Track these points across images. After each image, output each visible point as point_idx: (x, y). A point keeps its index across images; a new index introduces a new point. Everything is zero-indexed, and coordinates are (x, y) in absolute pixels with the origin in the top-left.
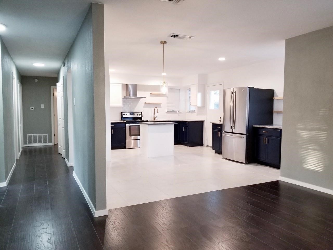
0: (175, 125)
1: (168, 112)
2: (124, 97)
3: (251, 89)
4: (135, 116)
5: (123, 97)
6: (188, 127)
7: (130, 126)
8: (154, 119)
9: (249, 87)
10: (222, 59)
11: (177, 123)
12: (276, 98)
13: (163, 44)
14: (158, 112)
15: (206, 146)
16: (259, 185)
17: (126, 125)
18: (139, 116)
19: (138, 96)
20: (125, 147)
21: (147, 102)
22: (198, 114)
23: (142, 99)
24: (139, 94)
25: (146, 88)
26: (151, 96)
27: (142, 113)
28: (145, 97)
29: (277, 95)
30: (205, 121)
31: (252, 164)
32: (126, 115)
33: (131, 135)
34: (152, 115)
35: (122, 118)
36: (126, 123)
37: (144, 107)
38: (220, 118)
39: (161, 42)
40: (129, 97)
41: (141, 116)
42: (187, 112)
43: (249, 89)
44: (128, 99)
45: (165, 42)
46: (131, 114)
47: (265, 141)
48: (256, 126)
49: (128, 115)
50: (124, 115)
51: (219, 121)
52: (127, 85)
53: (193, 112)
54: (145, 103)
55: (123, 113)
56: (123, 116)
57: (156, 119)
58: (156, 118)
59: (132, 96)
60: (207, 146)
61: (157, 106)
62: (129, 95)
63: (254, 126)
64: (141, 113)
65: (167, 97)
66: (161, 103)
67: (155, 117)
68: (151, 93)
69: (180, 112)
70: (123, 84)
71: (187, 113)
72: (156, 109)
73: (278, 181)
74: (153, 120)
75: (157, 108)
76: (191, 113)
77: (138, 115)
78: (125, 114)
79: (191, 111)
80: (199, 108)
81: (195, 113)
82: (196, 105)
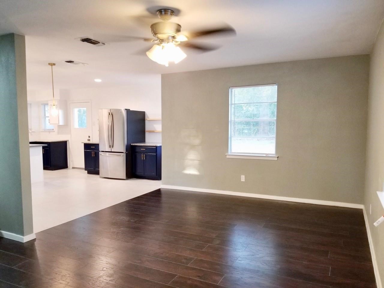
0: (43, 147)
3: (128, 111)
6: (49, 148)
9: (126, 109)
11: (46, 145)
12: (148, 119)
13: (52, 65)
15: (71, 167)
16: (129, 201)
22: (58, 133)
29: (148, 117)
30: (68, 140)
31: (131, 179)
38: (88, 137)
39: (49, 64)
42: (41, 130)
43: (126, 110)
45: (54, 64)
47: (143, 157)
48: (134, 144)
51: (88, 140)
60: (72, 168)
63: (132, 144)
71: (42, 132)
73: (160, 189)
79: (48, 130)
80: (59, 127)
81: (54, 131)
82: (58, 123)
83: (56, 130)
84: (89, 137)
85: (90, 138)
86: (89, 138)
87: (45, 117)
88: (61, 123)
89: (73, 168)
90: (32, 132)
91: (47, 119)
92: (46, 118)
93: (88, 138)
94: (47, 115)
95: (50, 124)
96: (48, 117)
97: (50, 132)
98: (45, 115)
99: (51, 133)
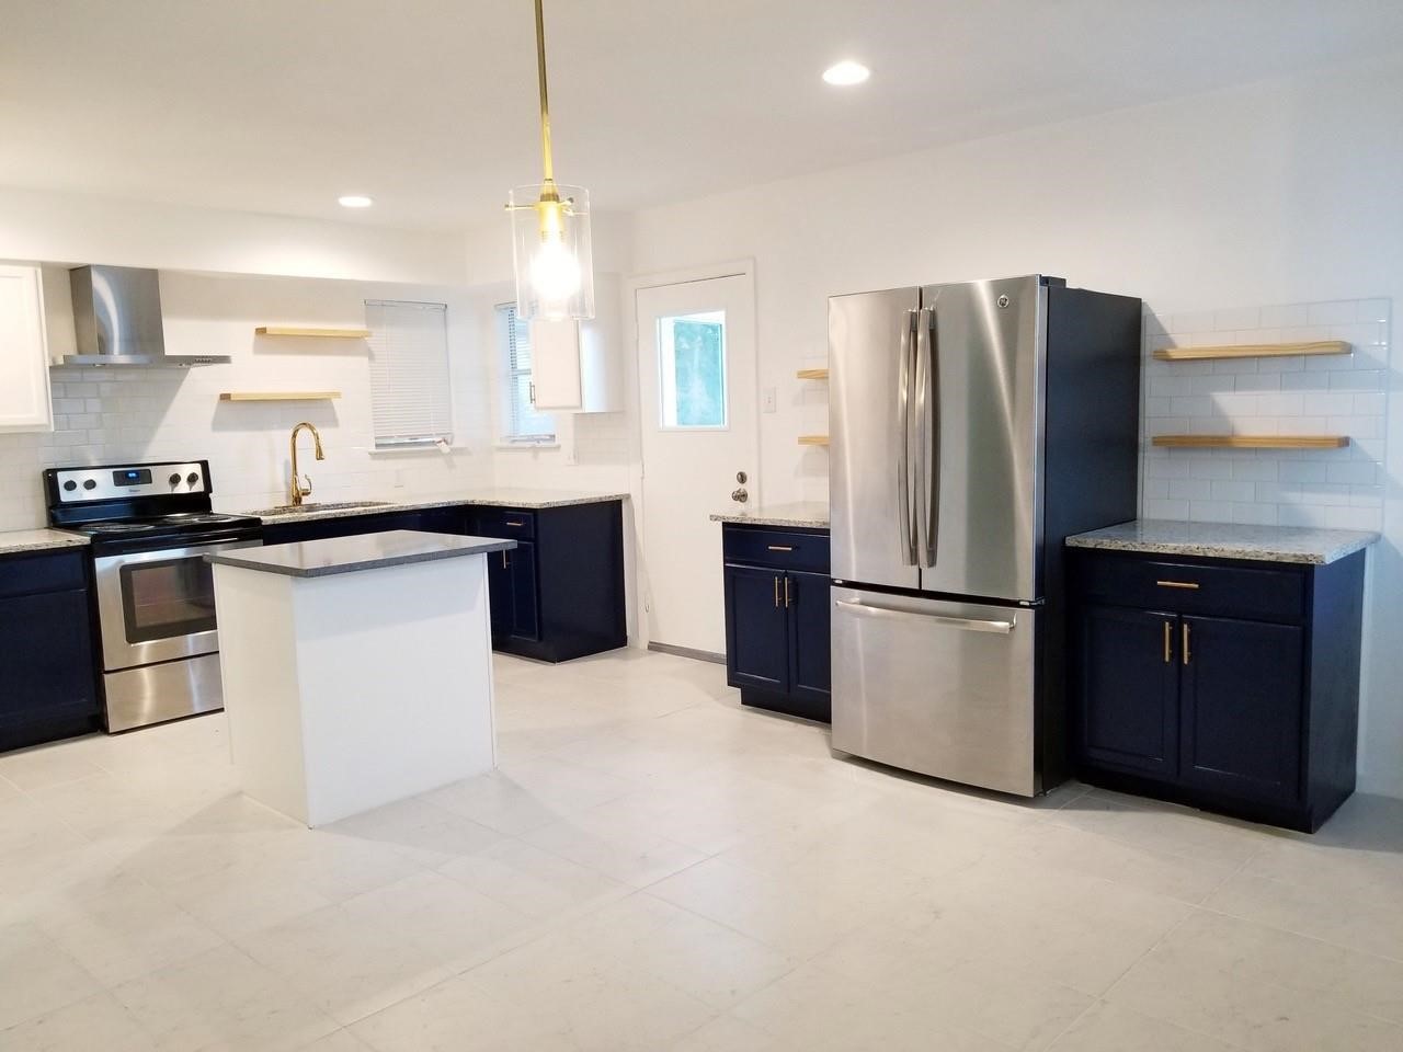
1: (385, 448)
2: (61, 361)
3: (1053, 285)
4: (159, 486)
5: (54, 360)
6: (535, 541)
7: (126, 571)
8: (298, 500)
10: (847, 73)
14: (320, 456)
15: (644, 645)
17: (92, 565)
18: (183, 488)
19: (169, 350)
20: (96, 724)
21: (238, 389)
22: (579, 457)
23: (196, 371)
24: (178, 337)
25: (224, 297)
26: (258, 349)
27: (204, 465)
28: (224, 359)
30: (629, 497)
32: (90, 485)
33: (135, 634)
34: (280, 475)
35: (59, 514)
36: (88, 554)
37: (218, 425)
40: (98, 359)
41: (199, 487)
42: (498, 443)
44: (87, 375)
46: (121, 479)
48: (1090, 541)
49: (106, 488)
50: (71, 486)
51: (735, 497)
52: (79, 277)
53: (542, 444)
54: (225, 397)
55: (62, 478)
56: (66, 496)
57: (305, 500)
58: (306, 493)
59: (118, 356)
60: (650, 648)
61: (306, 412)
62: (103, 346)
64: (197, 469)
65: (371, 356)
66: (338, 395)
67: (303, 485)
68: (261, 331)
69: (457, 444)
70: (48, 269)
71: (501, 449)
72: (304, 433)
74: (284, 510)
75: (311, 428)
76: (533, 448)
77: (175, 480)
78: (81, 477)
79: (530, 439)
80: (584, 420)
81: (559, 447)
82: (575, 402)
83: (566, 439)
84: (742, 478)
85: (749, 487)
86: (742, 487)
87: (514, 372)
88: (593, 403)
89: (655, 647)
90: (455, 451)
91: (524, 381)
92: (520, 377)
93: (736, 486)
94: (522, 364)
95: (538, 409)
96: (528, 372)
97: (535, 450)
98: (514, 366)
99: (542, 455)
